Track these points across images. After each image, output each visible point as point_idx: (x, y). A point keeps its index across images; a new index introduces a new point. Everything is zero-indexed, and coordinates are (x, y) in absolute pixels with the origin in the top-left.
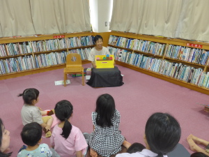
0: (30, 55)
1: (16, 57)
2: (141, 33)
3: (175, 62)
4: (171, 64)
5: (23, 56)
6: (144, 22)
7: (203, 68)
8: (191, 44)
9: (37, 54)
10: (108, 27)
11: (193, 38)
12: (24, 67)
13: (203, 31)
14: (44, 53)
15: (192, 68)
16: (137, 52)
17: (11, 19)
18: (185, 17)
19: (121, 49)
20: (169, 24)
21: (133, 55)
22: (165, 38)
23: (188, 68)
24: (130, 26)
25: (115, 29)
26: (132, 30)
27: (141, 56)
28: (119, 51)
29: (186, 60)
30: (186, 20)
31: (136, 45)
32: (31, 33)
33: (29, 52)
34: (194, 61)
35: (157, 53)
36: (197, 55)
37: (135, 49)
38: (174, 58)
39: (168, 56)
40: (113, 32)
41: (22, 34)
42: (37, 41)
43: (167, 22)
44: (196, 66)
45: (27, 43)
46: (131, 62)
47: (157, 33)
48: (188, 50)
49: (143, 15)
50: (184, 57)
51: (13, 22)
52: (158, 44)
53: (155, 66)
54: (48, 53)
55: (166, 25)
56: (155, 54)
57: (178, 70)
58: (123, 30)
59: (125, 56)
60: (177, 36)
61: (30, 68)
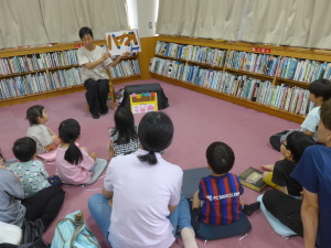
0: (42, 72)
1: (23, 75)
2: (196, 35)
3: (237, 74)
4: (233, 77)
5: (33, 74)
6: (200, 20)
7: (271, 80)
8: (258, 48)
9: (52, 71)
10: (154, 29)
11: (259, 40)
12: (35, 89)
13: (272, 30)
14: (62, 69)
15: (258, 81)
16: (192, 64)
17: (14, 24)
18: (248, 12)
19: (172, 59)
20: (230, 21)
21: (187, 68)
22: (225, 42)
23: (254, 81)
24: (182, 27)
25: (163, 32)
26: (185, 33)
27: (196, 69)
28: (169, 63)
29: (251, 70)
30: (250, 15)
31: (190, 53)
32: (44, 42)
33: (41, 67)
34: (260, 72)
35: (215, 63)
36: (264, 64)
37: (188, 59)
38: (237, 68)
39: (229, 66)
40: (161, 36)
41: (31, 43)
42: (51, 53)
43: (227, 19)
44: (263, 78)
45: (38, 56)
46: (184, 79)
47: (216, 36)
48: (254, 56)
49: (197, 10)
50: (248, 67)
51: (17, 27)
52: (217, 51)
53: (214, 81)
54: (68, 68)
55: (227, 24)
56: (213, 65)
57: (241, 85)
58: (173, 32)
59: (176, 69)
60: (239, 39)
61: (44, 89)
